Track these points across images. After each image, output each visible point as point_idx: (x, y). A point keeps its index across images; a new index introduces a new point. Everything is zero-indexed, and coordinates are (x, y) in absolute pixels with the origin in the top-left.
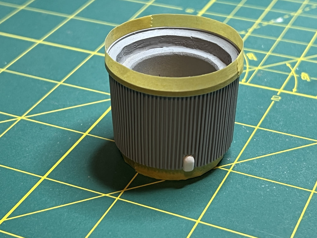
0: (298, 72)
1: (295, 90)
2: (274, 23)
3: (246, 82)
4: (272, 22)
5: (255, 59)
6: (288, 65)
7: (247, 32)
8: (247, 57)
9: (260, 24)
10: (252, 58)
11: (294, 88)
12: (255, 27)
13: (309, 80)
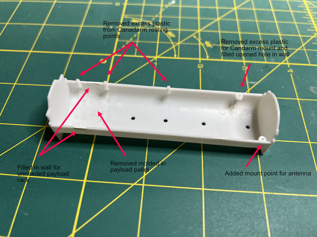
0: (203, 41)
1: (208, 57)
2: (171, 5)
3: (177, 56)
4: (169, 5)
5: (173, 36)
6: (195, 37)
7: (159, 15)
8: (169, 35)
9: (164, 7)
10: (172, 35)
11: (206, 55)
12: (162, 10)
13: (211, 47)
